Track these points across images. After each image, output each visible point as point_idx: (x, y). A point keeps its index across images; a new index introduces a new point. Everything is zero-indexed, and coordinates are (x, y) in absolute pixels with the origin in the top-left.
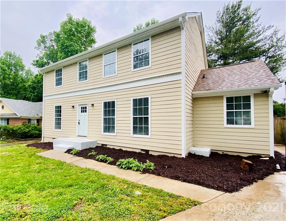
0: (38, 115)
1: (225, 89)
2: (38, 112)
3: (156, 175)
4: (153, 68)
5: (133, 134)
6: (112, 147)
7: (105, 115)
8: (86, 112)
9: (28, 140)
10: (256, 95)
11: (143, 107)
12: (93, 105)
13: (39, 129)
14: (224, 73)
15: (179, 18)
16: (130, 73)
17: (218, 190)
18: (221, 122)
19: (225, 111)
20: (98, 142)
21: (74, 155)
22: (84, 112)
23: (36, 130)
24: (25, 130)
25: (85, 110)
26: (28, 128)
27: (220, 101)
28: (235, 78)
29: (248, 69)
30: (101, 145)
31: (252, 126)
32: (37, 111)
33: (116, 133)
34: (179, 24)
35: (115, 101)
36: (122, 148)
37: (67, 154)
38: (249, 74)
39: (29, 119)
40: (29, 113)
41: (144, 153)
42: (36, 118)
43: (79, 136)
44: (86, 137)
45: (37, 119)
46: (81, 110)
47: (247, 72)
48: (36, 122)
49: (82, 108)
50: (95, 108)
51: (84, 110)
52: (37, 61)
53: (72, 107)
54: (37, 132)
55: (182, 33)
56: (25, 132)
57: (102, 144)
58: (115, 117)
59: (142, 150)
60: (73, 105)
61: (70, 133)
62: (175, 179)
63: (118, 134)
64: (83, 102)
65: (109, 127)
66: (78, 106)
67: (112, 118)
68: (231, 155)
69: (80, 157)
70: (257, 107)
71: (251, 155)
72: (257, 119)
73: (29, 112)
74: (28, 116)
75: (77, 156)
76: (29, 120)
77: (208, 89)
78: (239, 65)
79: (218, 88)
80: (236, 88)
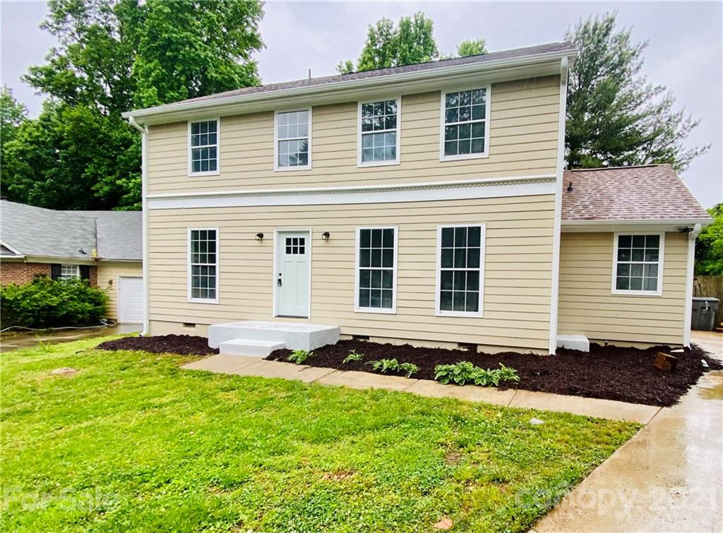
0: (84, 253)
1: (620, 219)
2: (82, 242)
3: (530, 390)
4: (493, 159)
5: (441, 309)
6: (383, 342)
7: (364, 262)
8: (302, 251)
9: (58, 331)
10: (669, 235)
11: (467, 248)
12: (327, 234)
13: (92, 297)
14: (607, 184)
15: (563, 59)
16: (436, 163)
17: (649, 404)
18: (605, 286)
19: (615, 262)
20: (344, 331)
21: (303, 363)
22: (295, 252)
23: (84, 301)
24: (48, 302)
25: (299, 246)
26: (56, 295)
27: (606, 243)
28: (632, 198)
29: (649, 181)
30: (351, 338)
31: (659, 292)
32: (78, 241)
33: (397, 307)
34: (559, 71)
35: (393, 230)
36: (410, 343)
37: (275, 363)
38: (653, 191)
39: (53, 265)
40: (52, 246)
41: (466, 350)
42: (78, 261)
43: (279, 316)
44: (307, 318)
45: (82, 267)
46: (284, 246)
47: (649, 187)
48: (78, 274)
49: (288, 241)
50: (331, 243)
51: (295, 246)
52: (50, 73)
53: (257, 238)
54: (89, 306)
55: (561, 91)
56: (48, 305)
57: (354, 336)
58: (395, 269)
59: (460, 344)
60: (260, 231)
61: (250, 310)
62: (571, 395)
63: (401, 311)
64: (295, 226)
65: (376, 293)
66: (275, 234)
67: (384, 271)
68: (619, 348)
69: (325, 369)
70: (670, 258)
71: (653, 346)
72: (668, 280)
73: (52, 243)
74: (51, 255)
75: (312, 366)
76: (56, 269)
77: (586, 216)
78: (630, 170)
79: (607, 217)
80: (639, 220)
